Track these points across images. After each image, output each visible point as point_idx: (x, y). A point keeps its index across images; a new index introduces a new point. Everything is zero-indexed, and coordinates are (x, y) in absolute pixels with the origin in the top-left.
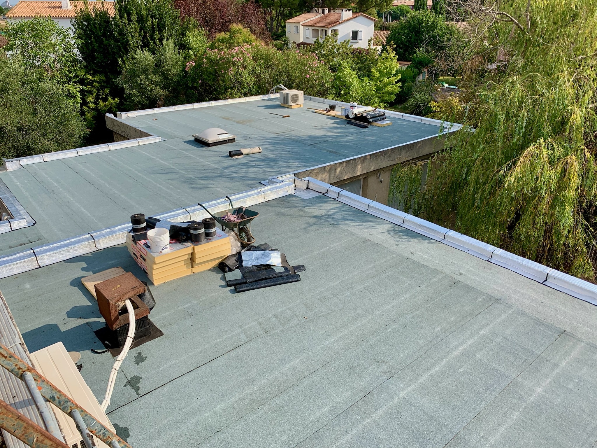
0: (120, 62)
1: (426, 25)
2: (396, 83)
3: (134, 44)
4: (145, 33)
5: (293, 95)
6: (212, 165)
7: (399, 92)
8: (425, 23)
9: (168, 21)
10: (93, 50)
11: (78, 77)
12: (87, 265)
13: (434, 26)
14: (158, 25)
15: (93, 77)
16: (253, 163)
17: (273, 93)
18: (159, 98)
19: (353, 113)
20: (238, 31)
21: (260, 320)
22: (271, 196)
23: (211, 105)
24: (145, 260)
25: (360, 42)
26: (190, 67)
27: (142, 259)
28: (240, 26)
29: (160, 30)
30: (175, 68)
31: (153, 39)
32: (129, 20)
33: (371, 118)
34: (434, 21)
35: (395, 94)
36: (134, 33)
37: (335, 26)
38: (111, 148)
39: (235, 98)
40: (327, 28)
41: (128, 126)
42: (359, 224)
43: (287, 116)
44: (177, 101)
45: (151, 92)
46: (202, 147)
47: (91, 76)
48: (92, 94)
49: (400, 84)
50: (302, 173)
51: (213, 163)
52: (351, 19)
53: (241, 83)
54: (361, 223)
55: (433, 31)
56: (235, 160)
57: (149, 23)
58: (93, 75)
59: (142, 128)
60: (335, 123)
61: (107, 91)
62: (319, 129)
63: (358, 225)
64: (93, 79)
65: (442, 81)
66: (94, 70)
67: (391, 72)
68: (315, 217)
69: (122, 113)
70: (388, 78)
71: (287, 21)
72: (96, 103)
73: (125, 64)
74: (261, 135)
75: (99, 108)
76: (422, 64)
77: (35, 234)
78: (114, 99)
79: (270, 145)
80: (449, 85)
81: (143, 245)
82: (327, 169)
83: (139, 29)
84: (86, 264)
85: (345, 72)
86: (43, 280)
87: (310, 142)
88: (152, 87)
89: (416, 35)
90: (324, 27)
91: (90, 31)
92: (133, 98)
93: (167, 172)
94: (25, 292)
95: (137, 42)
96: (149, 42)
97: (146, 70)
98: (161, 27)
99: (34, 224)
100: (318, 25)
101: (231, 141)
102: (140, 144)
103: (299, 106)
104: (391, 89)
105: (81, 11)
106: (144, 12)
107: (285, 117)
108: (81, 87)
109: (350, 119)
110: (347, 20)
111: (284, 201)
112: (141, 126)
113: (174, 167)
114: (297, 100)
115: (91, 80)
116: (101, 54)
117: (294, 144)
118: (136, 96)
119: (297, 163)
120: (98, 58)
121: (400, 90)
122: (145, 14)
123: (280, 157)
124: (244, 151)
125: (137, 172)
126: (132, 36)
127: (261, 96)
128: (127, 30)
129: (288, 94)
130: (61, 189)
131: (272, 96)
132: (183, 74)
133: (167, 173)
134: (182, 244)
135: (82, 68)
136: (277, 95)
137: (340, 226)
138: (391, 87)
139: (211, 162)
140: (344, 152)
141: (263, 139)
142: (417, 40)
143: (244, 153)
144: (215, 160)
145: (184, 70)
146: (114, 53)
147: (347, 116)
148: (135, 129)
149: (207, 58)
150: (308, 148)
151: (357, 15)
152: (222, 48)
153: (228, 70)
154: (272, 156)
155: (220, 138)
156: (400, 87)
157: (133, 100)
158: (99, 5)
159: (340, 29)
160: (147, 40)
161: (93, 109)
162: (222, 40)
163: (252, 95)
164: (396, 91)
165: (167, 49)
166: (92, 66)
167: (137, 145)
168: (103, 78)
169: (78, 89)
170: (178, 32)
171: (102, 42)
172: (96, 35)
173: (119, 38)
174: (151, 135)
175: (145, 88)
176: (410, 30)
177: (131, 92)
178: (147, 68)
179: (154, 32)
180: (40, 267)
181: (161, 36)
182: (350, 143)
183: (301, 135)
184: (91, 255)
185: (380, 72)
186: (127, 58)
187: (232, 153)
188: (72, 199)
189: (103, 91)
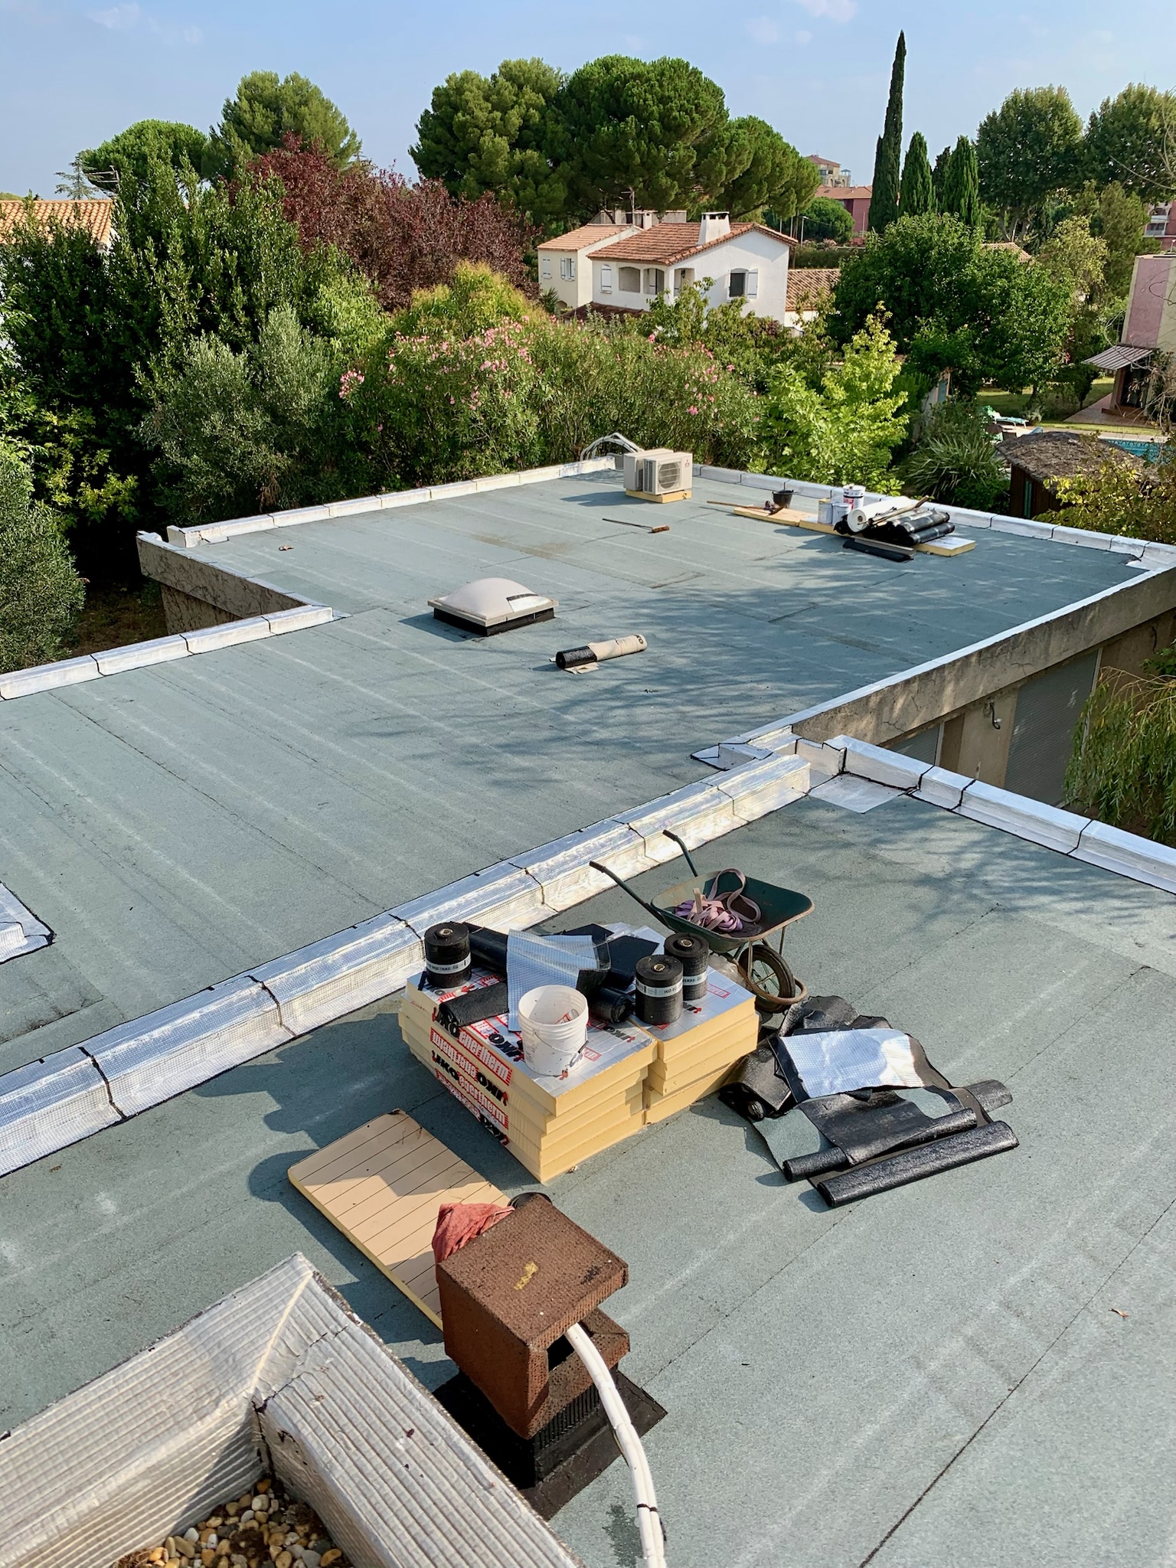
0: (139, 376)
1: (939, 253)
2: (895, 415)
3: (175, 323)
4: (207, 291)
5: (664, 466)
6: (520, 699)
7: (903, 440)
8: (936, 249)
9: (266, 255)
10: (57, 342)
11: (18, 417)
12: (278, 1101)
13: (960, 257)
14: (240, 269)
15: (60, 418)
16: (638, 689)
17: (590, 458)
18: (263, 477)
19: (860, 518)
20: (480, 282)
21: (969, 1331)
22: (752, 808)
23: (427, 499)
24: (500, 1095)
25: (751, 300)
26: (351, 386)
27: (483, 1089)
28: (483, 269)
29: (247, 283)
30: (308, 390)
31: (227, 307)
32: (162, 255)
33: (916, 531)
34: (961, 244)
35: (890, 448)
36: (175, 291)
37: (684, 258)
38: (194, 649)
39: (487, 474)
40: (663, 263)
41: (218, 574)
42: (1079, 905)
43: (663, 529)
44: (314, 484)
45: (241, 461)
46: (465, 637)
47: (55, 414)
48: (61, 467)
49: (905, 419)
50: (811, 722)
51: (520, 693)
52: (727, 239)
53: (498, 431)
54: (1088, 904)
55: (959, 269)
56: (579, 678)
57: (214, 264)
58: (62, 411)
59: (259, 576)
60: (809, 546)
61: (103, 456)
62: (772, 568)
63: (1081, 911)
64: (62, 423)
65: (986, 402)
66: (60, 395)
67: (881, 388)
68: (926, 880)
69: (184, 530)
70: (873, 402)
71: (541, 246)
72: (72, 490)
73: (152, 378)
74: (617, 594)
75: (82, 506)
76: (939, 359)
77: (65, 979)
78: (122, 479)
79: (658, 624)
80: (1002, 415)
81: (487, 1041)
82: (872, 704)
83: (190, 280)
84: (274, 1102)
85: (792, 395)
86: (150, 1173)
87: (772, 612)
88: (245, 447)
89: (914, 283)
90: (655, 261)
91: (46, 286)
92: (193, 477)
93: (398, 728)
94: (105, 1230)
95: (185, 316)
96: (218, 317)
97: (224, 399)
98: (247, 273)
99: (50, 939)
100: (637, 257)
101: (542, 616)
102: (276, 630)
103: (679, 496)
104: (881, 434)
105: (17, 231)
106: (199, 233)
107: (659, 530)
108: (30, 447)
109: (852, 533)
110: (719, 243)
111: (795, 822)
112: (253, 572)
113: (411, 712)
114: (675, 478)
115: (55, 427)
116: (79, 350)
117: (722, 621)
118: (198, 473)
119: (769, 684)
120: (71, 363)
121: (904, 434)
122: (202, 237)
123: (707, 664)
124: (600, 649)
125: (305, 731)
126: (172, 301)
127: (561, 467)
128: (155, 283)
129: (650, 464)
130: (89, 800)
131: (589, 466)
132: (329, 408)
133: (397, 733)
134: (619, 1035)
135: (28, 393)
136: (606, 463)
137: (1026, 913)
138: (882, 428)
139: (517, 689)
140: (886, 642)
141: (624, 604)
142: (916, 294)
143: (599, 655)
144: (520, 680)
145: (333, 395)
146: (120, 348)
147: (843, 526)
148: (242, 581)
149: (399, 361)
150: (771, 631)
151: (744, 229)
152: (440, 332)
153: (468, 394)
154: (679, 662)
155: (516, 610)
156: (905, 426)
157: (192, 484)
158: (65, 215)
159: (702, 267)
160: (211, 308)
161: (65, 509)
162: (438, 308)
163: (530, 466)
164: (895, 438)
165: (284, 337)
166: (56, 386)
167: (267, 634)
168: (90, 420)
169: (21, 454)
170: (298, 286)
171: (81, 318)
172: (62, 297)
173: (130, 307)
174: (300, 604)
175: (227, 451)
176: (896, 268)
177: (185, 461)
178: (229, 394)
179: (230, 286)
180: (125, 1119)
181: (250, 299)
182: (889, 613)
183: (729, 587)
184: (276, 1061)
185: (849, 387)
186: (159, 362)
187: (568, 657)
188: (138, 838)
189: (93, 455)
